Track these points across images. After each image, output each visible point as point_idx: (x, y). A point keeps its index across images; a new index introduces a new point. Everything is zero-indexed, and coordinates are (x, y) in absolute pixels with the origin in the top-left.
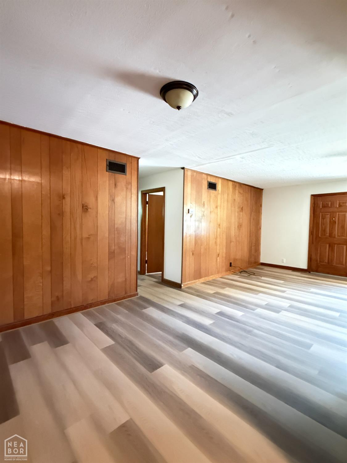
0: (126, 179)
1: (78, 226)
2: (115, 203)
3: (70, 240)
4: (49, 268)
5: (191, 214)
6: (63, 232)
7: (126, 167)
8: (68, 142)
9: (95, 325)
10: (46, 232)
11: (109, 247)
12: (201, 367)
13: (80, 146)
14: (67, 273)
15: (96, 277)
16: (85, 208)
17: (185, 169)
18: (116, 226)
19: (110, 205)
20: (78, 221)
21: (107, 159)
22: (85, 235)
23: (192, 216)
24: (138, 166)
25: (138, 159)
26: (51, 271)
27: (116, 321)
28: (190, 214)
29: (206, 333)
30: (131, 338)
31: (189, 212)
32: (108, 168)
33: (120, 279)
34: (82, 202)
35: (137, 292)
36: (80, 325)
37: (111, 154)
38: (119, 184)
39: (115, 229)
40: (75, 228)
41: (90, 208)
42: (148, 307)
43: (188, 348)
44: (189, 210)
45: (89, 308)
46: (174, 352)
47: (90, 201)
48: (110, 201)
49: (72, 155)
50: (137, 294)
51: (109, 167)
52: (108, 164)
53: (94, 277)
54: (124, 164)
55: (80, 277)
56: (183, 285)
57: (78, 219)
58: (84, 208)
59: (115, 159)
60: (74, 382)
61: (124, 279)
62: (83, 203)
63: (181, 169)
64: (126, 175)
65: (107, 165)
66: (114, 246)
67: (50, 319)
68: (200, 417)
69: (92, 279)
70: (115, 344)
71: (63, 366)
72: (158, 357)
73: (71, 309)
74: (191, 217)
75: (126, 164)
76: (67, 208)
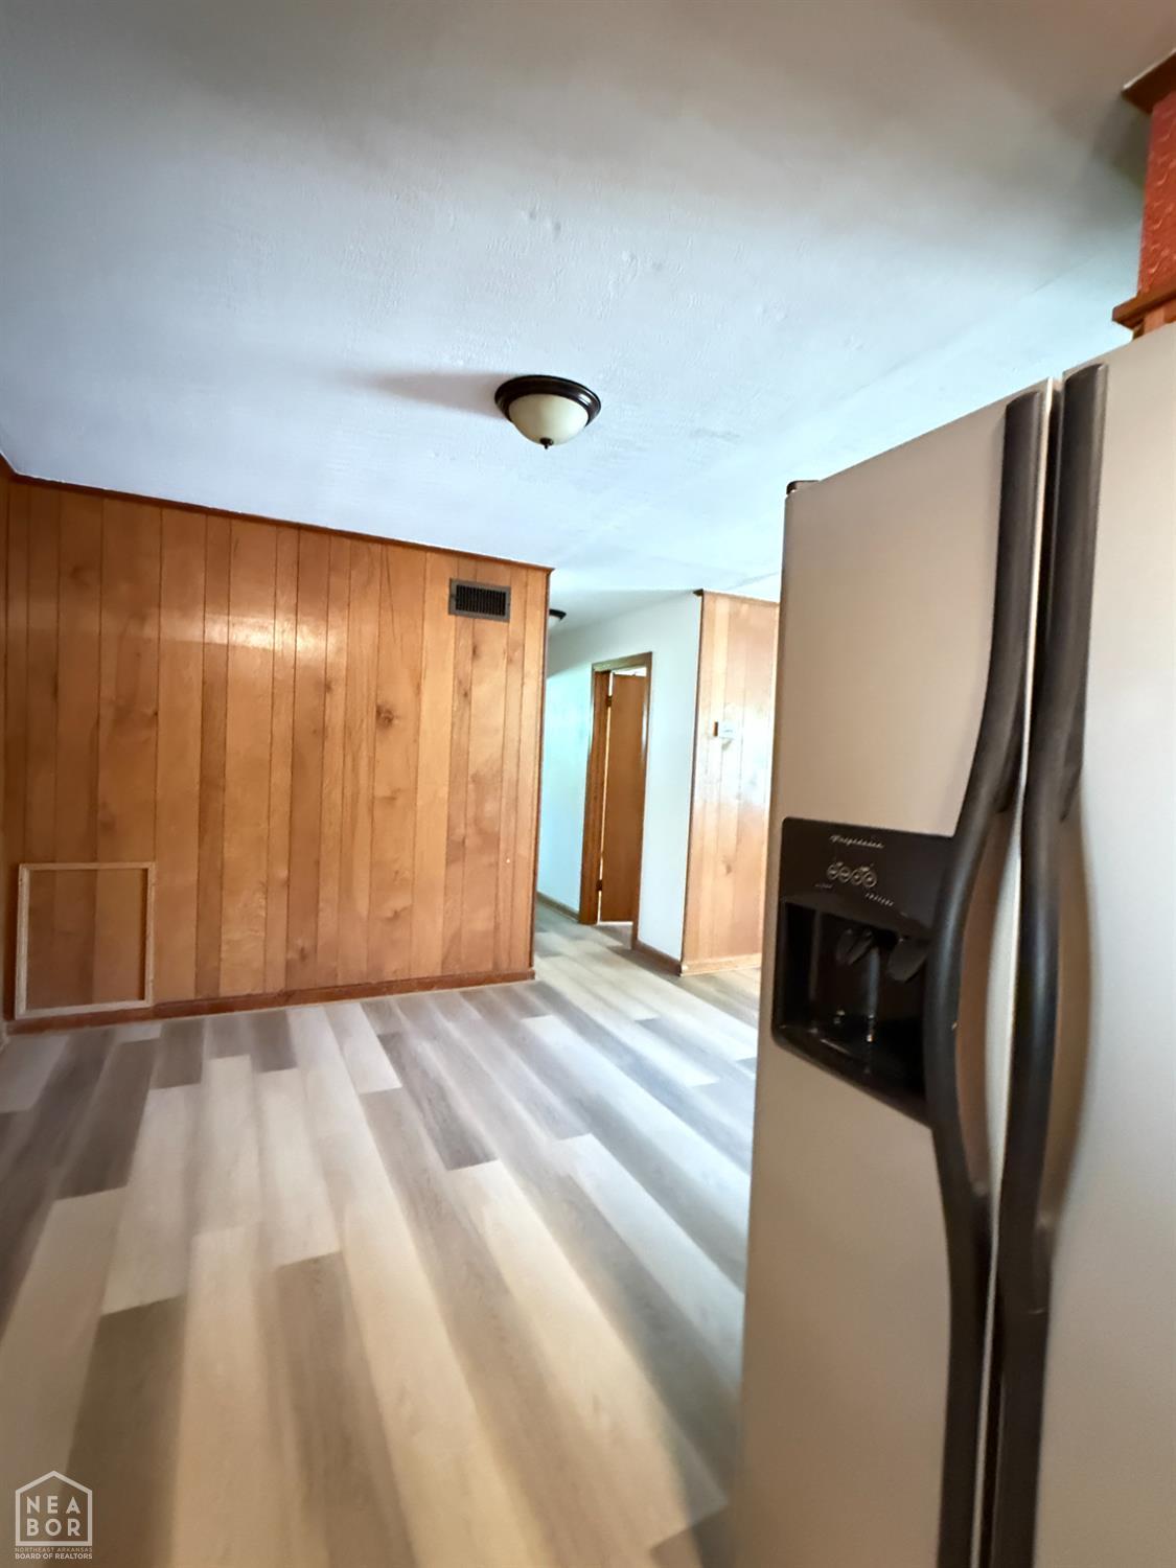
0: (508, 631)
1: (363, 764)
2: (470, 703)
3: (339, 802)
4: (283, 873)
5: (725, 741)
6: (322, 777)
7: (510, 599)
8: (348, 542)
9: (379, 1037)
10: (281, 776)
11: (450, 829)
12: (588, 1186)
13: (377, 548)
14: (329, 890)
15: (409, 910)
16: (385, 717)
17: (707, 597)
18: (472, 771)
19: (455, 709)
20: (364, 753)
21: (451, 580)
22: (382, 791)
23: (732, 746)
24: (547, 594)
25: (548, 571)
26: (288, 883)
27: (434, 1035)
28: (723, 738)
29: (670, 1108)
30: (451, 1083)
31: (716, 734)
32: (454, 603)
33: (481, 922)
34: (377, 699)
35: (530, 970)
36: (341, 1031)
37: (465, 562)
38: (484, 649)
39: (469, 779)
40: (355, 769)
41: (397, 717)
42: (543, 1014)
43: (588, 1132)
44: (717, 724)
45: (384, 994)
46: (540, 1135)
47: (399, 696)
48: (456, 695)
49: (353, 573)
50: (532, 975)
51: (457, 601)
52: (455, 592)
53: (405, 909)
54: (503, 591)
55: (362, 905)
56: (688, 966)
57: (364, 745)
58: (383, 715)
59: (475, 576)
60: (262, 1152)
61: (493, 924)
62: (379, 701)
63: (695, 596)
64: (508, 621)
65: (451, 596)
66: (463, 826)
67: (281, 1005)
68: (506, 1291)
69: (397, 915)
70: (400, 1089)
71: (258, 1115)
72: (489, 1139)
73: (337, 989)
74: (725, 747)
75: (509, 589)
76: (336, 717)
